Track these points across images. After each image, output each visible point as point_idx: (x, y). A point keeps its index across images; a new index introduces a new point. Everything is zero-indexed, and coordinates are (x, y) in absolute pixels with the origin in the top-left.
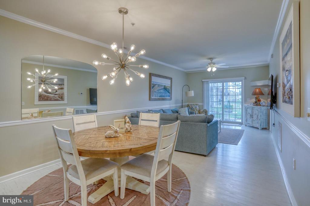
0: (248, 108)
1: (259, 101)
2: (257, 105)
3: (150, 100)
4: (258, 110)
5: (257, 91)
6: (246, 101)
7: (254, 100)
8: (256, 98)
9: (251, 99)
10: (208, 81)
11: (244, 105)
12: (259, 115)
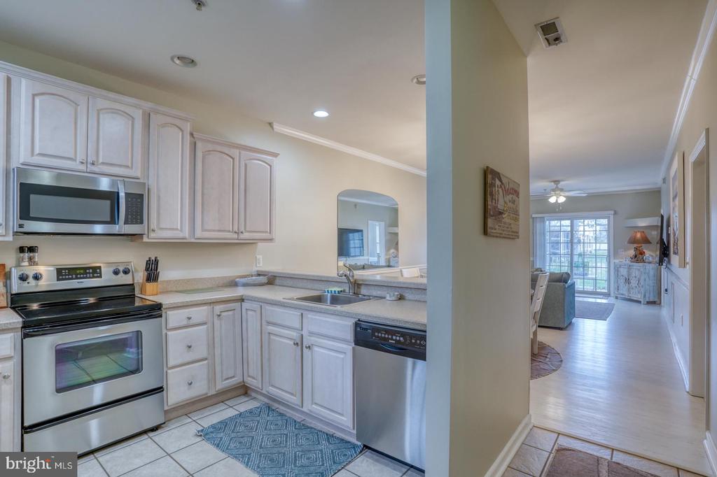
0: (620, 267)
1: (642, 253)
2: (637, 261)
4: (639, 270)
5: (639, 235)
6: (616, 254)
7: (632, 253)
8: (636, 249)
9: (626, 249)
10: (543, 217)
11: (613, 261)
12: (642, 278)
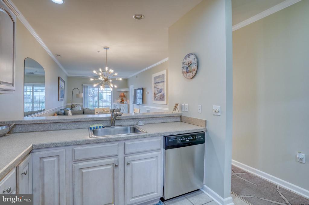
0: (117, 106)
1: (123, 101)
2: (122, 104)
3: (58, 100)
4: (123, 106)
5: (122, 94)
6: (114, 101)
7: (120, 100)
8: (121, 99)
9: (118, 99)
10: (88, 86)
11: (113, 104)
12: (125, 109)
